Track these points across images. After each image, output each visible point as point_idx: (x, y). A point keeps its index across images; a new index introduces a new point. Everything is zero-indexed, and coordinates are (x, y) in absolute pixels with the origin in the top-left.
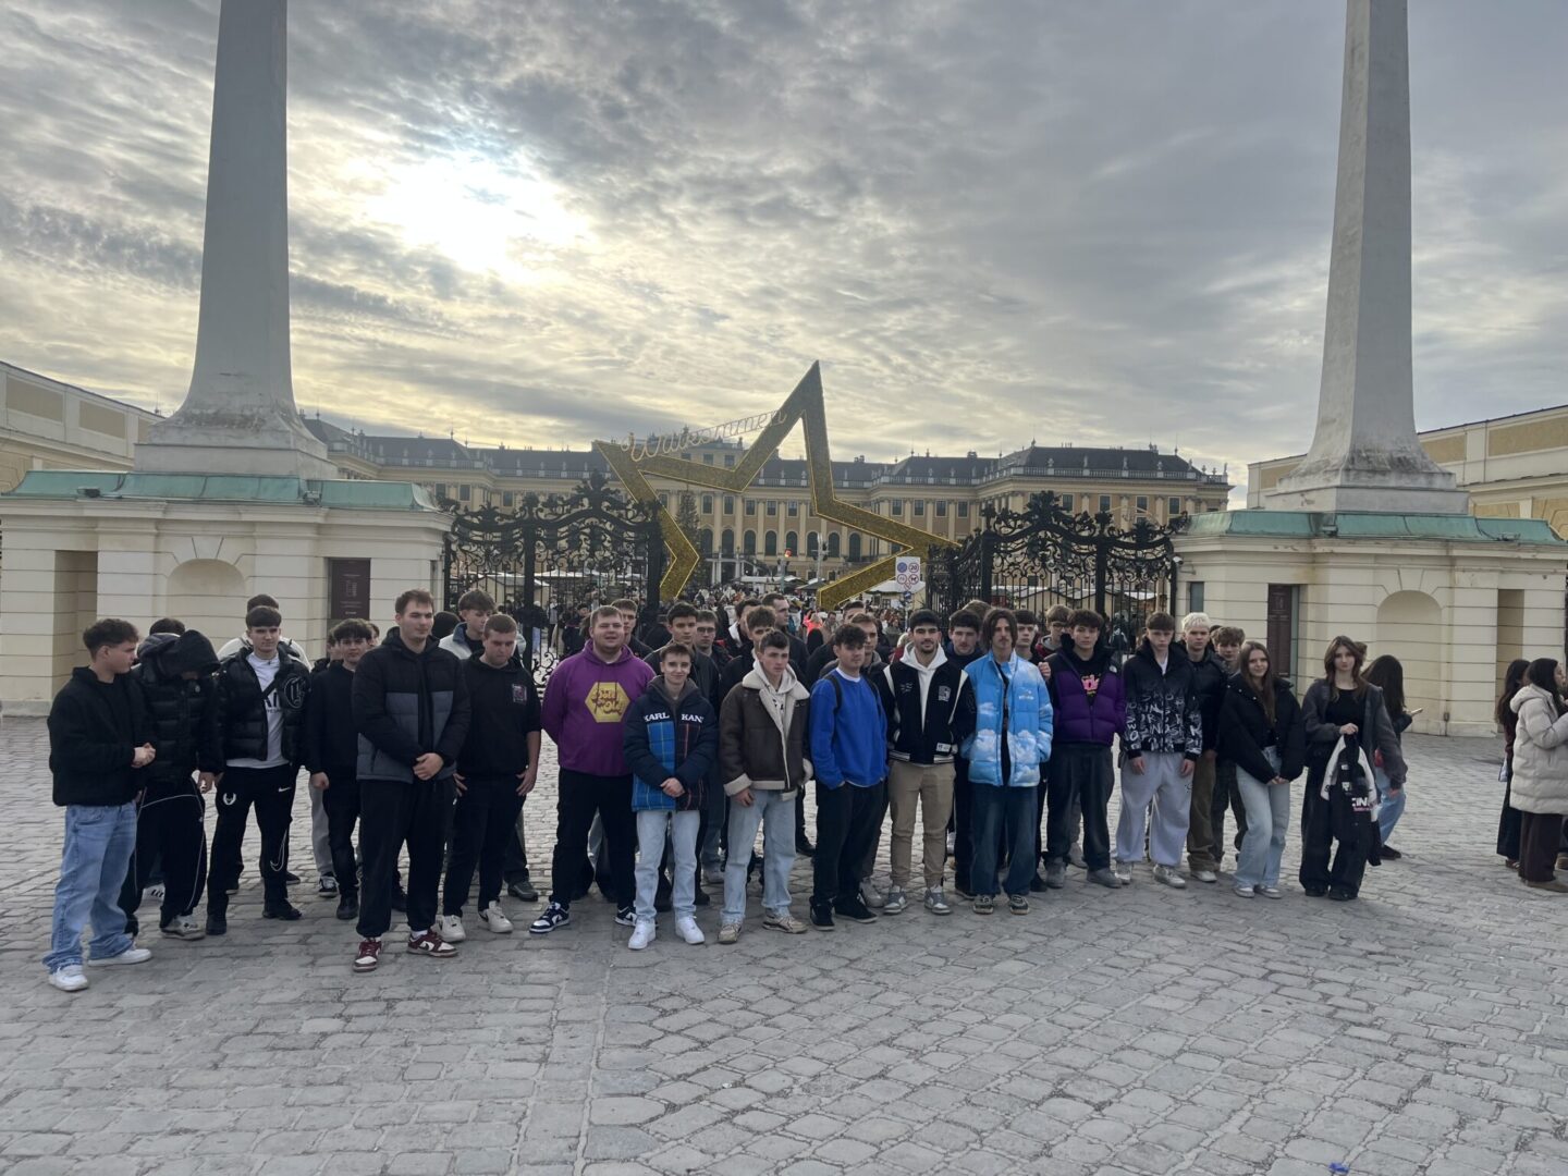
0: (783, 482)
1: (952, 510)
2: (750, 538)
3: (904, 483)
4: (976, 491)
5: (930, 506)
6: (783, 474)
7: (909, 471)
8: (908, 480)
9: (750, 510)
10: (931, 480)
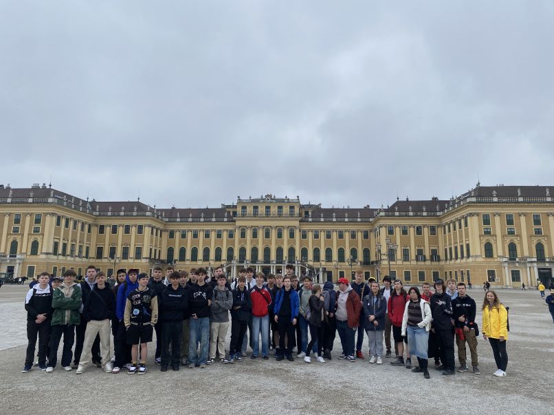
0: (322, 220)
1: (426, 231)
2: (304, 252)
3: (394, 216)
4: (440, 219)
5: (412, 229)
6: (322, 215)
7: (396, 209)
8: (397, 214)
9: (304, 236)
10: (411, 214)
